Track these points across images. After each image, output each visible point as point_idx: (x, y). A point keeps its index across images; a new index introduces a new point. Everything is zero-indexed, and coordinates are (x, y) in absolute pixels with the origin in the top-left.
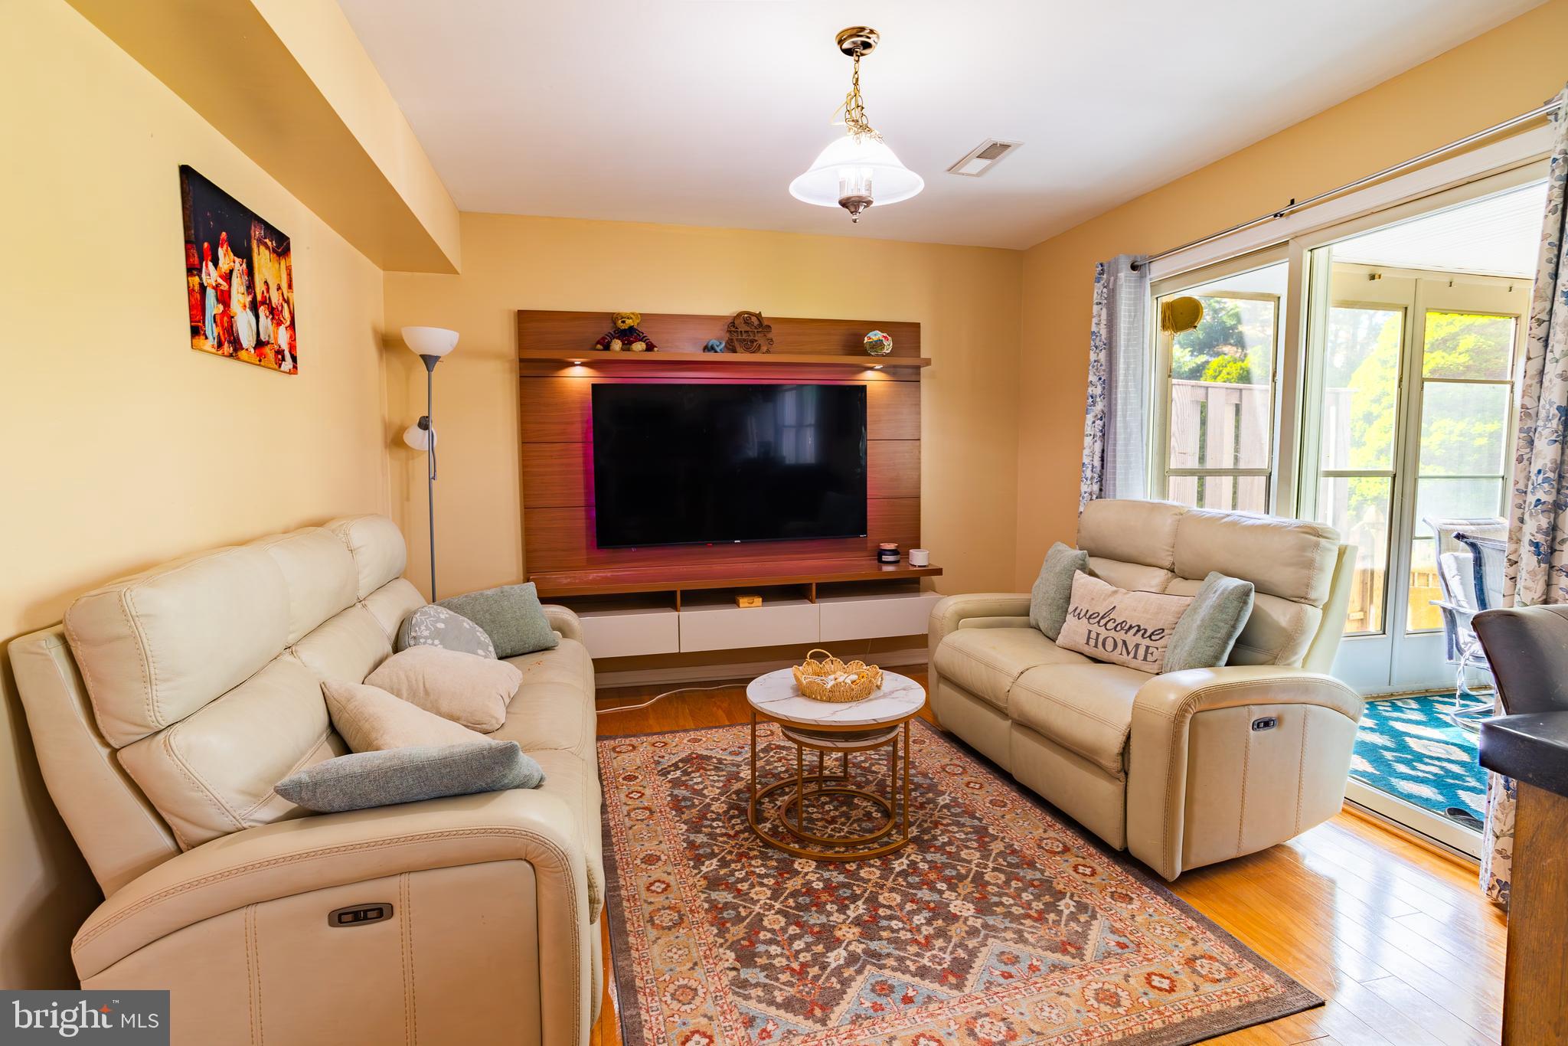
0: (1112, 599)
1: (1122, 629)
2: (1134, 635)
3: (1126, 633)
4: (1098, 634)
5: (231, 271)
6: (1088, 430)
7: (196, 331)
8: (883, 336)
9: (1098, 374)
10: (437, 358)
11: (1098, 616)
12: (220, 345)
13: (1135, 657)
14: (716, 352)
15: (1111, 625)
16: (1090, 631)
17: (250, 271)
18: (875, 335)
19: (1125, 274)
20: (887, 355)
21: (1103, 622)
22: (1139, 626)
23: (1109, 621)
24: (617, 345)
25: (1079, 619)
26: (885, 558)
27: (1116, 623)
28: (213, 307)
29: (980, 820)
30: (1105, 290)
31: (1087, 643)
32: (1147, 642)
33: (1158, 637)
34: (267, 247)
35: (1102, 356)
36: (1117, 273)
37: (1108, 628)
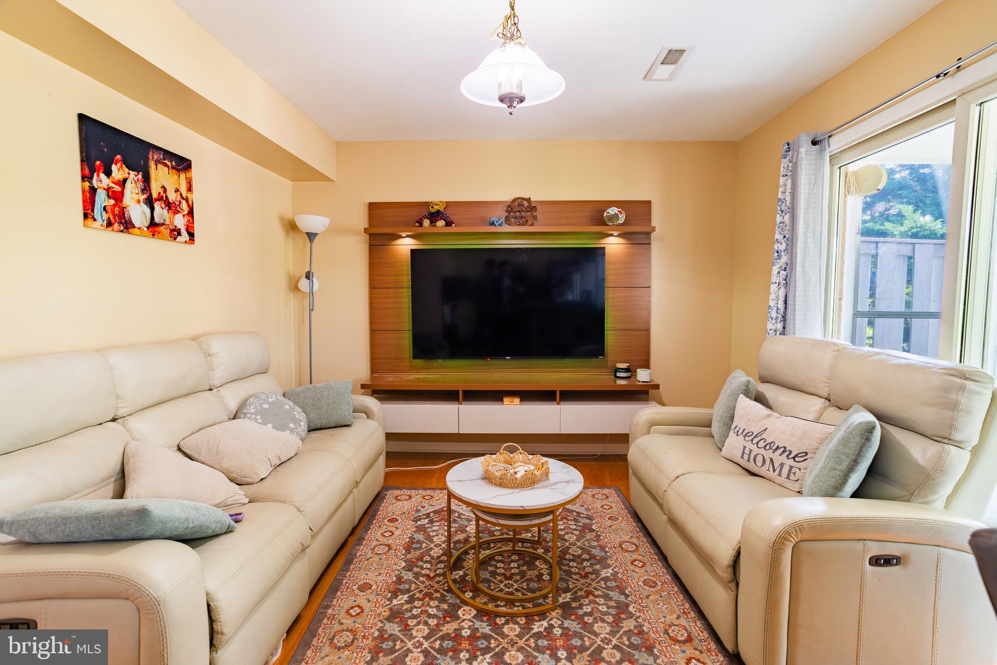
0: (765, 421)
1: (770, 448)
2: (780, 455)
3: (773, 452)
4: (751, 451)
5: (125, 180)
6: (774, 279)
7: (87, 215)
8: (619, 211)
9: (783, 233)
10: (316, 235)
11: (752, 435)
12: (109, 224)
13: (780, 475)
14: (495, 226)
15: (761, 444)
16: (745, 447)
17: (147, 179)
18: (613, 210)
19: (805, 150)
20: (621, 225)
21: (755, 441)
22: (785, 448)
23: (760, 440)
24: (426, 223)
25: (737, 435)
26: (619, 374)
27: (767, 443)
28: (103, 201)
29: (627, 596)
30: (790, 164)
31: (742, 457)
32: (791, 462)
33: (801, 459)
34: (165, 165)
35: (787, 218)
36: (799, 148)
37: (759, 446)
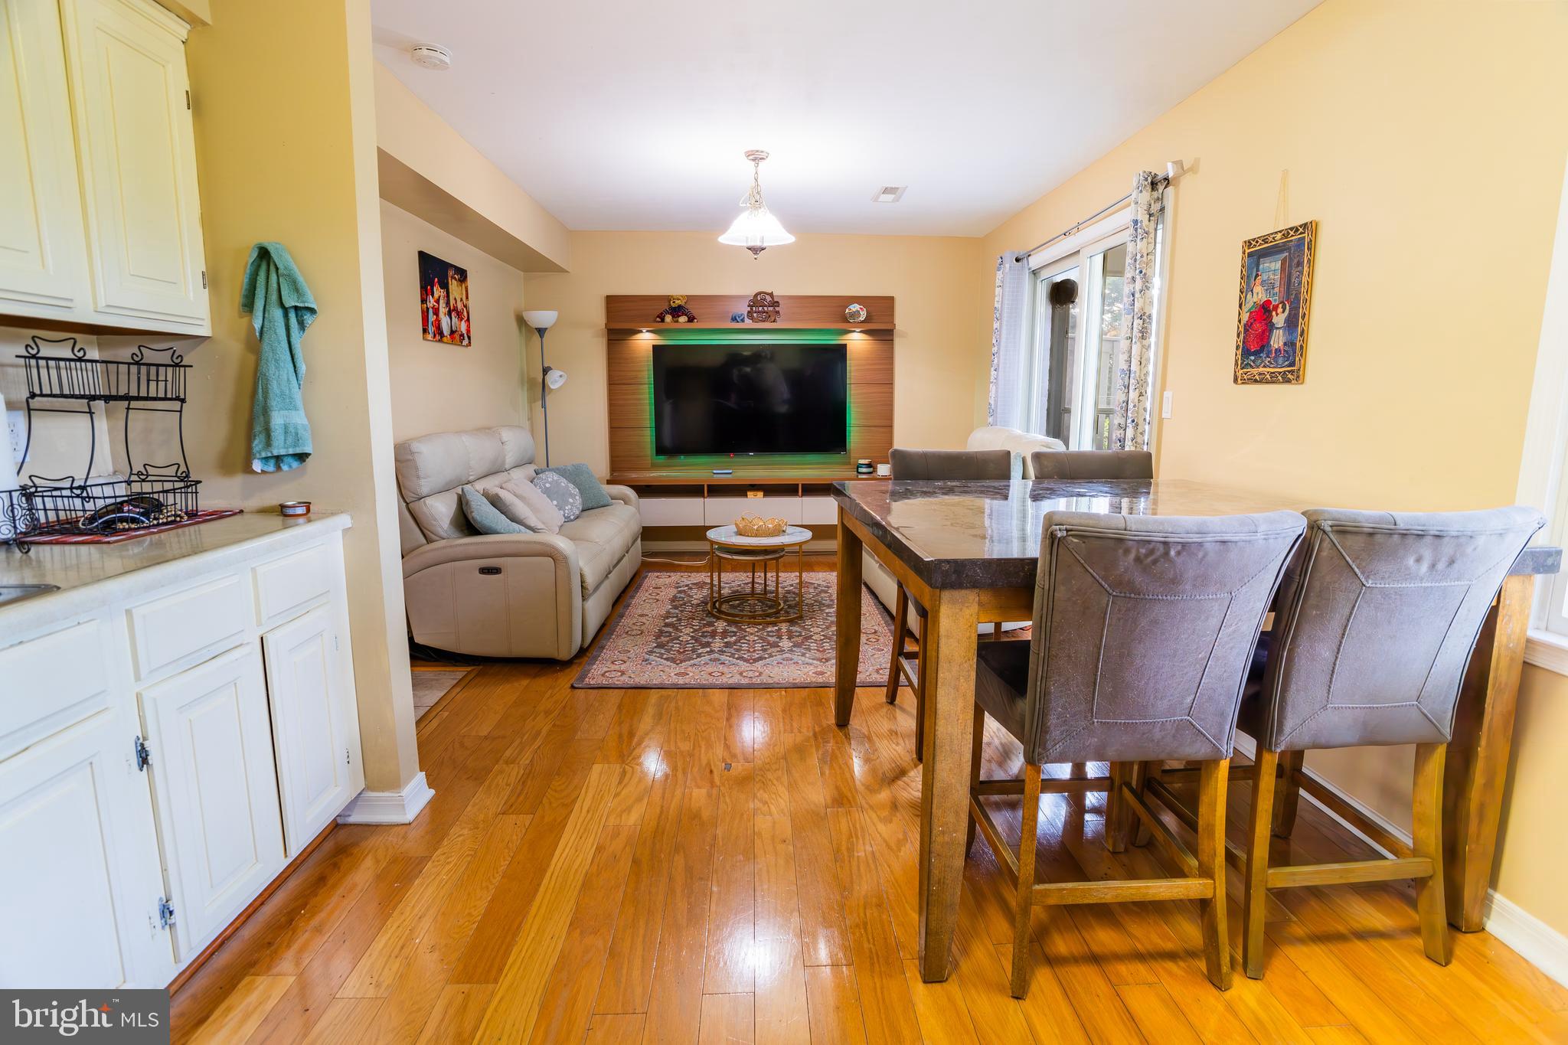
5: (439, 297)
7: (425, 331)
8: (860, 307)
12: (435, 336)
14: (737, 322)
17: (448, 296)
18: (854, 306)
20: (862, 322)
24: (668, 318)
26: (861, 470)
28: (432, 318)
30: (1003, 276)
34: (455, 279)
35: (999, 325)
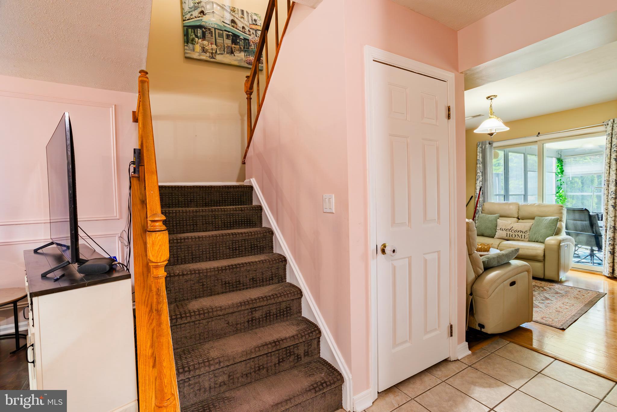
0: (510, 225)
3: (518, 232)
4: (510, 234)
9: (480, 170)
11: (508, 230)
13: (522, 238)
16: (507, 233)
22: (521, 231)
23: (512, 230)
25: (502, 231)
30: (481, 149)
31: (507, 236)
33: (526, 233)
35: (481, 166)
36: (486, 145)
